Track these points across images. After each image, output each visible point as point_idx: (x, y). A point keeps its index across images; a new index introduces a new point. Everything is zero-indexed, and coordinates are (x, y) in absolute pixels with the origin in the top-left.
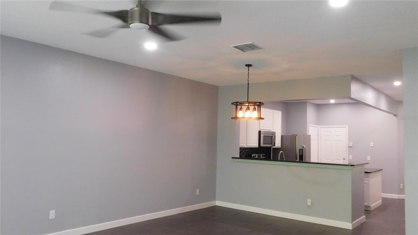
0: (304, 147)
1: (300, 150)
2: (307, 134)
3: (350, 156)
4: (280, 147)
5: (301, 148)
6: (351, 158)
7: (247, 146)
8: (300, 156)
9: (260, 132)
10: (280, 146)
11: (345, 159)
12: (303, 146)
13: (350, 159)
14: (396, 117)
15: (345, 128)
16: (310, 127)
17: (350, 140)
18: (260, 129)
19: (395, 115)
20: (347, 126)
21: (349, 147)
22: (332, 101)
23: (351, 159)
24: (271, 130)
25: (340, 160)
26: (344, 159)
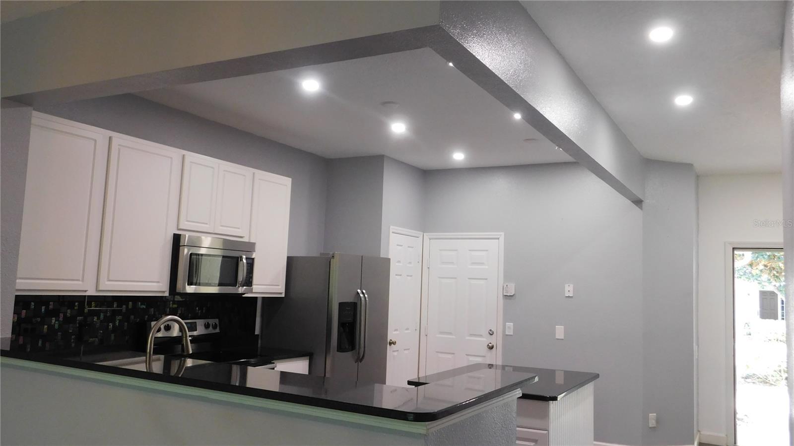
0: (361, 295)
1: (342, 305)
2: (382, 256)
3: (507, 323)
4: (283, 295)
5: (349, 299)
6: (510, 332)
7: (97, 290)
8: (342, 324)
9: (177, 239)
10: (283, 291)
11: (495, 333)
12: (358, 293)
13: (507, 333)
14: (641, 208)
15: (497, 240)
16: (392, 236)
17: (508, 276)
18: (181, 227)
19: (638, 202)
20: (503, 233)
21: (506, 297)
22: (459, 157)
23: (512, 334)
24: (241, 237)
25: (481, 336)
26: (491, 335)
